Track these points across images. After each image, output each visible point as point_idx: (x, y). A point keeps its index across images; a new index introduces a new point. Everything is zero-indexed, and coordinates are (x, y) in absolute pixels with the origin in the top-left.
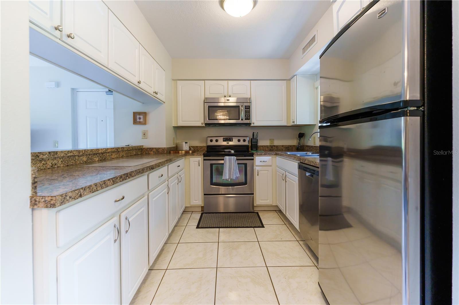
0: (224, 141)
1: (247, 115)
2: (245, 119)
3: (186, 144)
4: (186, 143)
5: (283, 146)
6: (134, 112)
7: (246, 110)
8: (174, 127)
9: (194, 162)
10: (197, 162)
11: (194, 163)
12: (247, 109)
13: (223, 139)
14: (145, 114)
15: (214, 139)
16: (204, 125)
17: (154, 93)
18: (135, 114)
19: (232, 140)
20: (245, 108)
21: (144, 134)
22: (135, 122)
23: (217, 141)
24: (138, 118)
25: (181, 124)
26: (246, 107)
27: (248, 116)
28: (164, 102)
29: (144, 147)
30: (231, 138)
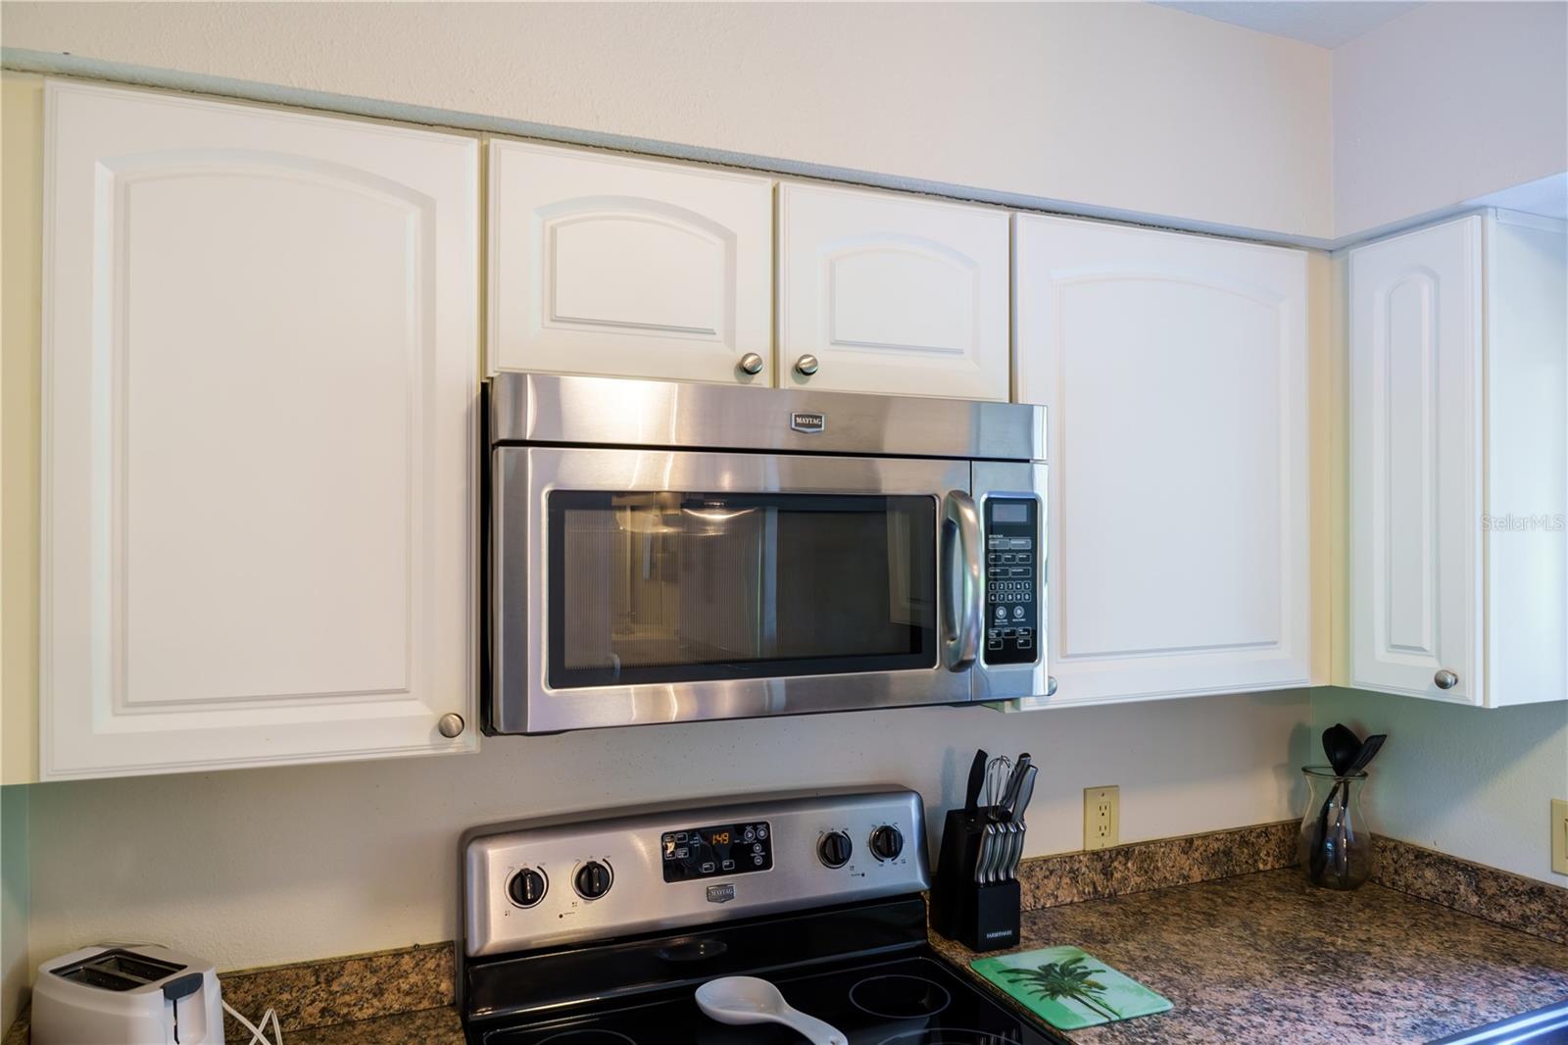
0: (670, 874)
1: (1010, 608)
2: (991, 658)
4: (184, 989)
5: (1190, 841)
7: (998, 541)
12: (1010, 530)
13: (666, 847)
16: (467, 744)
19: (767, 847)
20: (991, 528)
23: (593, 882)
26: (1001, 515)
27: (1019, 612)
30: (755, 826)
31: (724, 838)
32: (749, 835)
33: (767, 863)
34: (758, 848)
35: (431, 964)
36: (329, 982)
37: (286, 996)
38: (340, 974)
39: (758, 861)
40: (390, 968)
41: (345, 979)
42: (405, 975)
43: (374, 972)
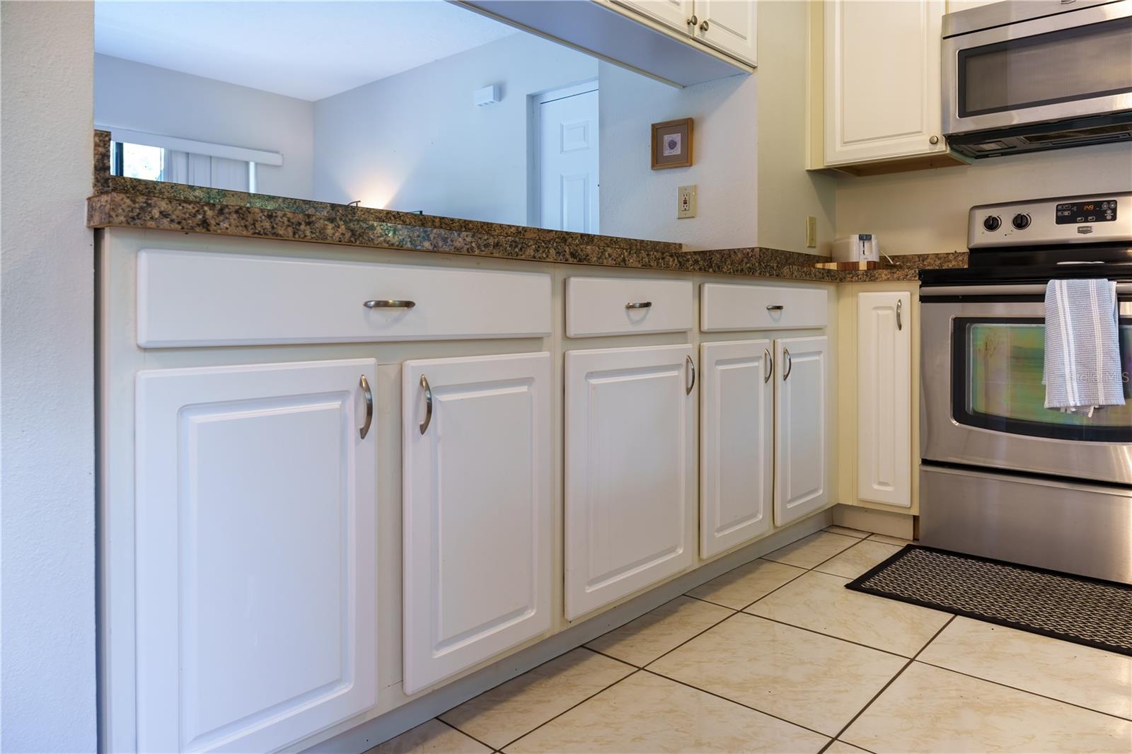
0: (1061, 220)
3: (867, 244)
4: (865, 238)
6: (653, 126)
8: (814, 173)
9: (876, 308)
10: (890, 312)
11: (878, 315)
13: (1057, 211)
14: (687, 127)
15: (1006, 216)
16: (942, 148)
17: (689, 23)
18: (658, 131)
19: (1114, 211)
21: (685, 203)
22: (659, 161)
23: (1021, 222)
24: (667, 145)
25: (840, 154)
28: (754, 68)
29: (684, 250)
30: (1109, 202)
31: (1091, 207)
32: (1105, 206)
33: (1114, 218)
34: (1109, 212)
35: (960, 258)
36: (923, 261)
37: (909, 264)
38: (927, 259)
39: (1109, 217)
40: (945, 258)
41: (929, 260)
42: (950, 261)
43: (939, 259)
